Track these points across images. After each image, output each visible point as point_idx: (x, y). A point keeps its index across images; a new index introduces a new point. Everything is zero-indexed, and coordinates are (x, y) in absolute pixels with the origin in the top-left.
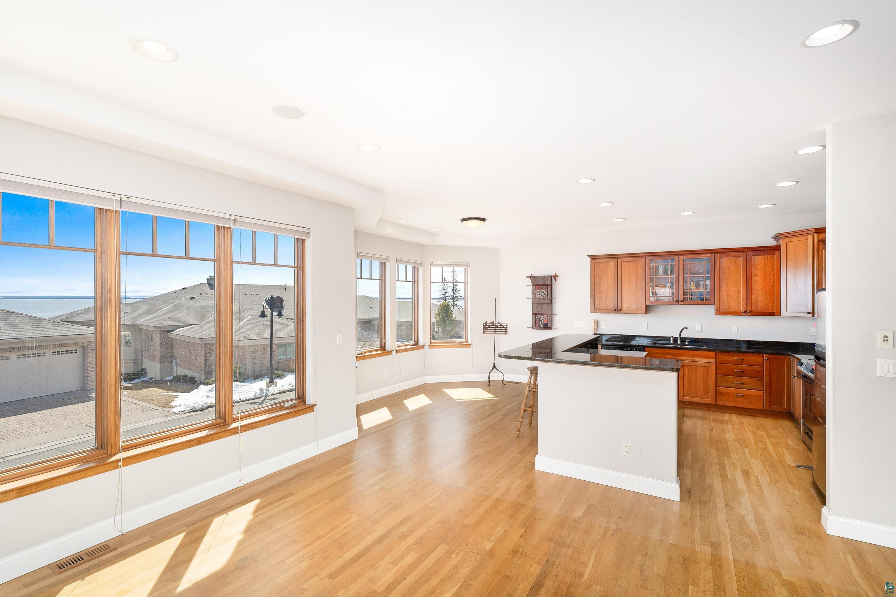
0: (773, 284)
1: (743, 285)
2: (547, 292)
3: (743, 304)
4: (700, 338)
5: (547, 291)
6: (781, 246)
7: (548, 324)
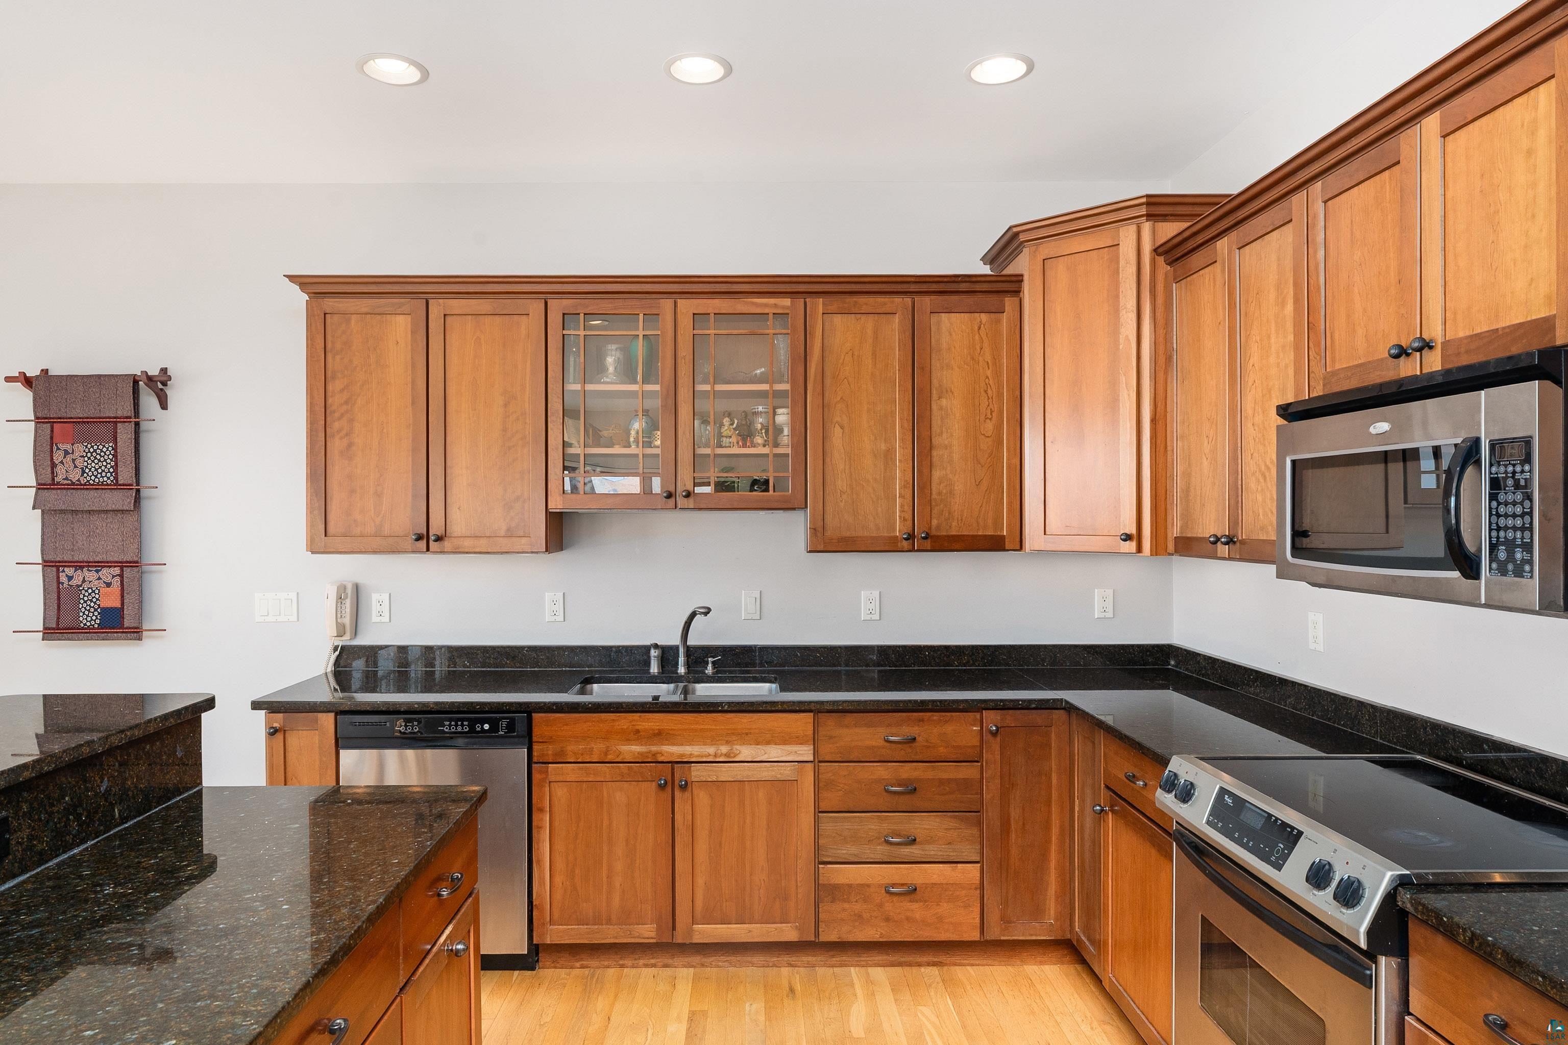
0: (999, 427)
1: (902, 427)
2: (115, 456)
3: (902, 506)
4: (755, 646)
5: (115, 449)
6: (1026, 278)
7: (122, 608)
